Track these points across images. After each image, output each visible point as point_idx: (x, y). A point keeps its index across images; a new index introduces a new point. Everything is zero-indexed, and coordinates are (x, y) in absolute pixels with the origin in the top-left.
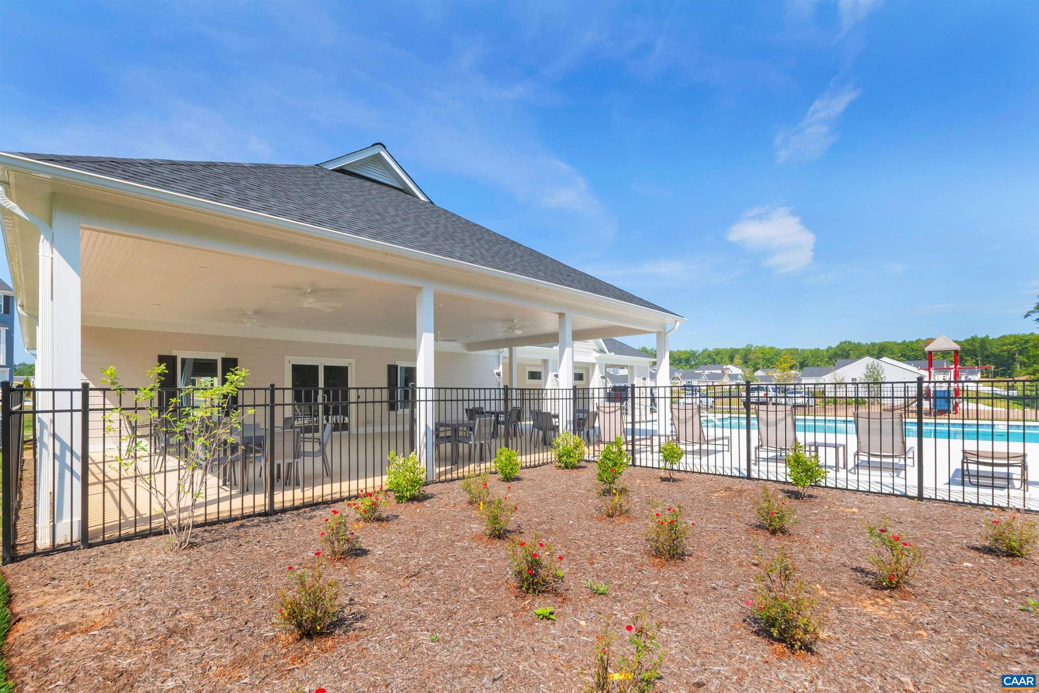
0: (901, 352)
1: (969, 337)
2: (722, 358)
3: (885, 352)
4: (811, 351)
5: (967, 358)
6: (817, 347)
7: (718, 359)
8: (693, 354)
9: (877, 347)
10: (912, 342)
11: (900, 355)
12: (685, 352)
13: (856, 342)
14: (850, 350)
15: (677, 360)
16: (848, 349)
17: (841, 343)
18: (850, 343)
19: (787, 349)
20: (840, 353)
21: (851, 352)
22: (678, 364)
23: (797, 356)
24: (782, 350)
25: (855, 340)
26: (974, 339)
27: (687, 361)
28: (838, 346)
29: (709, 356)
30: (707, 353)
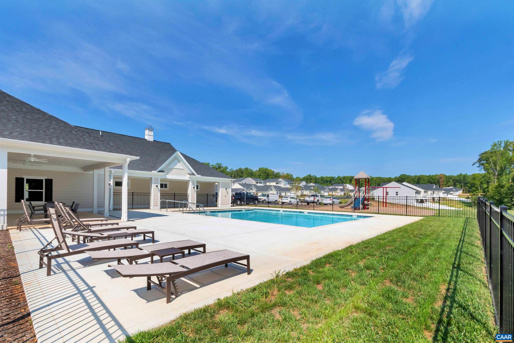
0: (428, 180)
1: (458, 174)
2: (346, 181)
3: (421, 180)
4: (387, 178)
5: (457, 184)
6: (390, 177)
7: (344, 181)
8: (333, 178)
9: (417, 178)
10: (433, 176)
11: (427, 181)
12: (329, 177)
13: (408, 175)
14: (405, 179)
15: (325, 181)
16: (404, 178)
17: (401, 175)
18: (405, 175)
19: (377, 177)
20: (400, 180)
21: (405, 180)
22: (326, 183)
23: (381, 180)
24: (374, 178)
25: (407, 174)
26: (461, 175)
27: (330, 182)
28: (400, 177)
29: (340, 180)
30: (339, 178)
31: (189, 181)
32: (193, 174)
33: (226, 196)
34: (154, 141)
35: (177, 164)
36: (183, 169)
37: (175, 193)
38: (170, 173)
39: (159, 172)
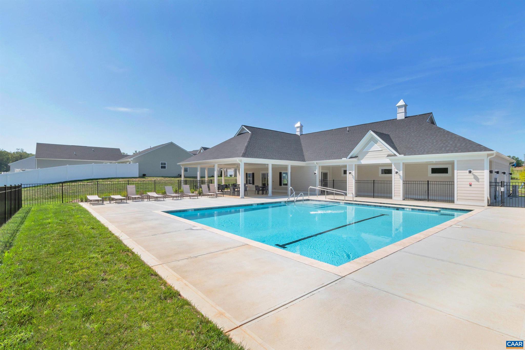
31: (392, 163)
32: (395, 155)
33: (471, 185)
34: (406, 117)
35: (373, 145)
36: (382, 150)
37: (374, 181)
38: (365, 157)
39: (351, 158)
